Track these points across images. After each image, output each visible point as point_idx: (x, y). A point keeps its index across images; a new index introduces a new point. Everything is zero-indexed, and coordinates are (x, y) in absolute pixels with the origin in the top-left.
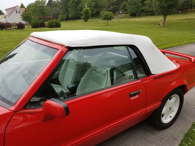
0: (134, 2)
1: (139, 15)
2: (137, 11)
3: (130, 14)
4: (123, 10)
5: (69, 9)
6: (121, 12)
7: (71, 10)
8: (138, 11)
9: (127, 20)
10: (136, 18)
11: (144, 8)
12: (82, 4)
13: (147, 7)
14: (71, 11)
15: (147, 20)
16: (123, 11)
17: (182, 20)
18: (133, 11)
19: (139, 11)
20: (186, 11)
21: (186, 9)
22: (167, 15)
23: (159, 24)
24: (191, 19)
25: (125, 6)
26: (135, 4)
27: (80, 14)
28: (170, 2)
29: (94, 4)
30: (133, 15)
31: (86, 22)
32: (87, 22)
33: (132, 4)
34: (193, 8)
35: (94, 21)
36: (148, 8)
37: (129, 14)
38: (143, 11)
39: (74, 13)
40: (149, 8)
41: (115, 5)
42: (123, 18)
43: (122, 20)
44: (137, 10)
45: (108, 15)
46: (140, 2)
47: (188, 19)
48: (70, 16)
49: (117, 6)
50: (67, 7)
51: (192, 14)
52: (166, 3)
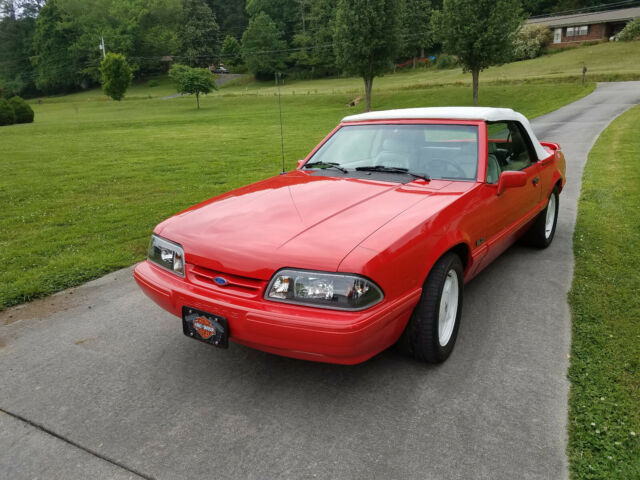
0: (262, 38)
1: (283, 77)
2: (275, 64)
3: (253, 76)
4: (229, 61)
5: (34, 59)
6: (222, 68)
7: (40, 60)
8: (278, 65)
9: (251, 92)
10: (274, 85)
11: (293, 55)
12: (82, 39)
13: (303, 53)
14: (44, 66)
15: (313, 92)
16: (231, 64)
17: (406, 89)
18: (261, 64)
19: (282, 65)
20: (407, 63)
21: (407, 59)
22: (372, 77)
23: (353, 104)
24: (427, 87)
25: (232, 48)
26: (266, 43)
27: (79, 75)
28: (376, 40)
29: (129, 42)
30: (265, 77)
31: (118, 99)
32: (123, 102)
33: (258, 44)
34: (423, 56)
35: (140, 95)
36: (306, 56)
37: (250, 76)
38: (291, 65)
39: (54, 72)
40: (310, 56)
41: (202, 46)
42: (234, 85)
43: (237, 92)
44: (275, 61)
45: (197, 79)
46: (280, 39)
47: (420, 87)
48: (41, 81)
49: (211, 50)
50: (24, 51)
51: (423, 71)
52: (368, 45)
